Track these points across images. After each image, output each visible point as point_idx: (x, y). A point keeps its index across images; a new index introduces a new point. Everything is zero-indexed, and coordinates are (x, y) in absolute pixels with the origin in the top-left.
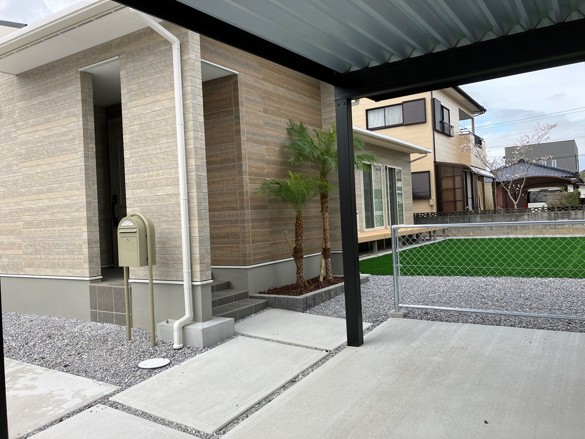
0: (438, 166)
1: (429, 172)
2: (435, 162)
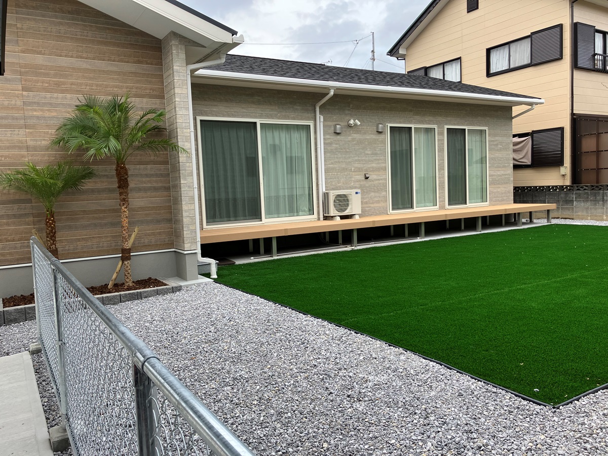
0: (576, 120)
1: (562, 129)
2: (573, 114)
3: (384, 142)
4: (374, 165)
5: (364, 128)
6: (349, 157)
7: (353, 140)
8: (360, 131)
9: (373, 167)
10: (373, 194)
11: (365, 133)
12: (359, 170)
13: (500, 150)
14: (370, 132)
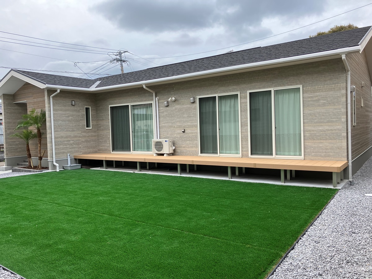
3: (195, 109)
4: (189, 124)
5: (182, 101)
6: (174, 119)
7: (176, 109)
8: (180, 104)
9: (188, 125)
10: (188, 142)
11: (183, 104)
12: (180, 127)
13: (324, 105)
14: (186, 103)
